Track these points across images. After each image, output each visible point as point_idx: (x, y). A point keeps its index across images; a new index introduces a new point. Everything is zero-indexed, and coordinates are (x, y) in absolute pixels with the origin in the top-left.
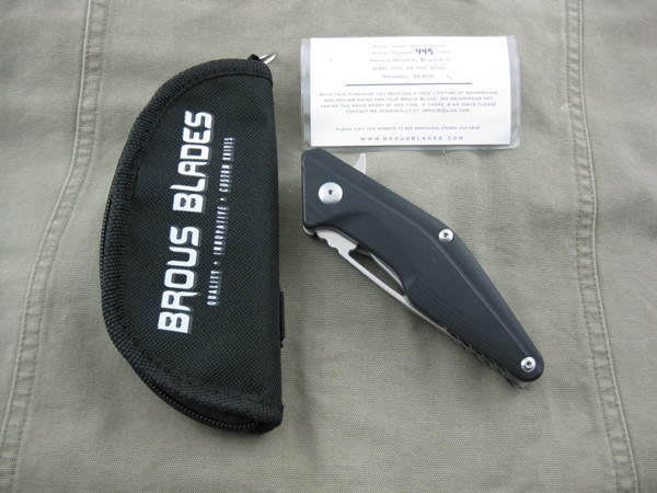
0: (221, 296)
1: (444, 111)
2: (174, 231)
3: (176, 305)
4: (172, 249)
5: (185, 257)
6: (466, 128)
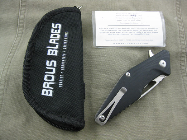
1: (141, 34)
3: (48, 87)
4: (47, 68)
5: (51, 71)
6: (149, 40)
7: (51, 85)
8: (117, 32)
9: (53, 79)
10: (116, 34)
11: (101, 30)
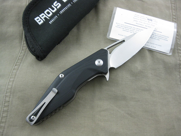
0: (53, 23)
1: (152, 38)
2: (56, 2)
3: (43, 18)
4: (52, 6)
5: (53, 9)
6: (157, 45)
7: (45, 18)
8: (131, 30)
9: (49, 15)
10: (129, 32)
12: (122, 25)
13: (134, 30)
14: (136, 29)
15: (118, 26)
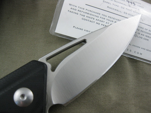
6: (145, 49)
8: (98, 19)
10: (95, 23)
11: (73, 7)
12: (80, 9)
13: (103, 20)
14: (107, 18)
15: (72, 10)
